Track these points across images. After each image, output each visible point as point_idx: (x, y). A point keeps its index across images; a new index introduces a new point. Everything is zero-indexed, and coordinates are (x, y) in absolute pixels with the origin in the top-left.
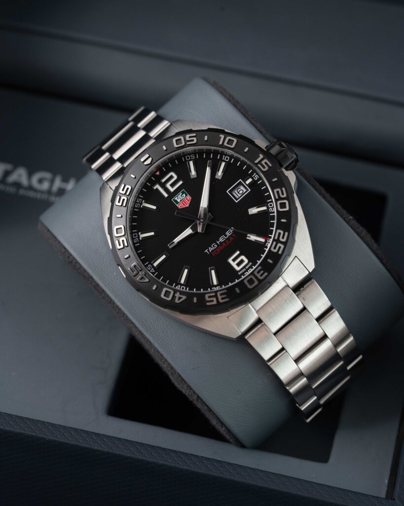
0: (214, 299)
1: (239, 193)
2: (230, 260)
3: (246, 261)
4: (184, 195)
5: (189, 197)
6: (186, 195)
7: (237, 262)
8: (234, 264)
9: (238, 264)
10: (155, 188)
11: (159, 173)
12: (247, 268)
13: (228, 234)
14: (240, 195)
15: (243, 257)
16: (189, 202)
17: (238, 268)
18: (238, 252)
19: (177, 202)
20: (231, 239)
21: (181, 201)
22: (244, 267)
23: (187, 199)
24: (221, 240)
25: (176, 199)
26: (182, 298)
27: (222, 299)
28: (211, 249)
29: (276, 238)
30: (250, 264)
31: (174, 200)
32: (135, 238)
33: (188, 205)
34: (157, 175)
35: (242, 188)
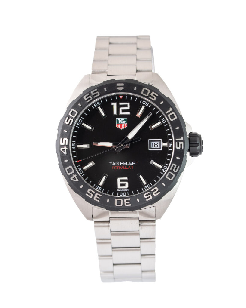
0: (92, 195)
1: (154, 145)
2: (119, 179)
3: (127, 186)
4: (125, 121)
5: (126, 125)
6: (126, 123)
7: (122, 183)
8: (119, 183)
9: (121, 185)
10: (113, 104)
11: (122, 98)
12: (124, 190)
13: (130, 163)
14: (154, 147)
15: (127, 183)
16: (124, 128)
17: (119, 187)
18: (126, 178)
19: (118, 122)
20: (129, 168)
21: (120, 123)
22: (123, 189)
23: (124, 125)
24: (124, 163)
25: (119, 120)
26: (76, 179)
27: (96, 198)
28: (114, 164)
29: (152, 191)
30: (128, 190)
31: (117, 119)
32: (79, 122)
33: (122, 129)
34: (120, 98)
35: (159, 144)
